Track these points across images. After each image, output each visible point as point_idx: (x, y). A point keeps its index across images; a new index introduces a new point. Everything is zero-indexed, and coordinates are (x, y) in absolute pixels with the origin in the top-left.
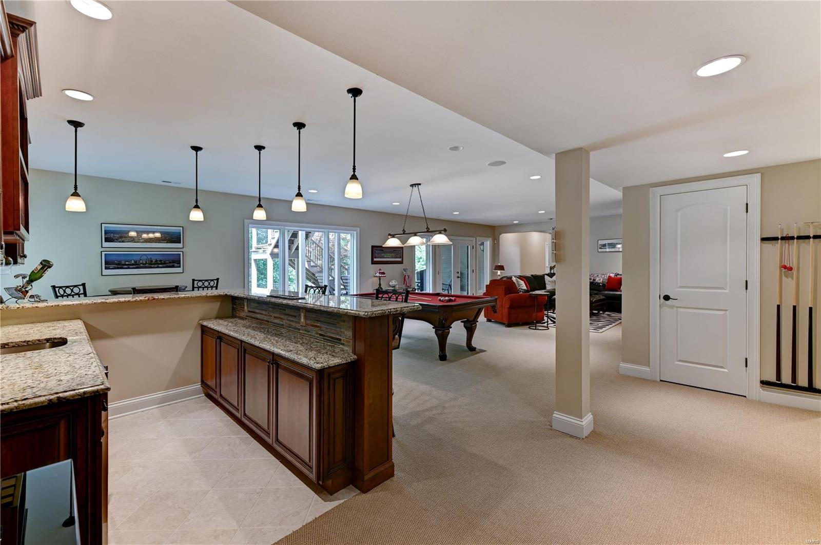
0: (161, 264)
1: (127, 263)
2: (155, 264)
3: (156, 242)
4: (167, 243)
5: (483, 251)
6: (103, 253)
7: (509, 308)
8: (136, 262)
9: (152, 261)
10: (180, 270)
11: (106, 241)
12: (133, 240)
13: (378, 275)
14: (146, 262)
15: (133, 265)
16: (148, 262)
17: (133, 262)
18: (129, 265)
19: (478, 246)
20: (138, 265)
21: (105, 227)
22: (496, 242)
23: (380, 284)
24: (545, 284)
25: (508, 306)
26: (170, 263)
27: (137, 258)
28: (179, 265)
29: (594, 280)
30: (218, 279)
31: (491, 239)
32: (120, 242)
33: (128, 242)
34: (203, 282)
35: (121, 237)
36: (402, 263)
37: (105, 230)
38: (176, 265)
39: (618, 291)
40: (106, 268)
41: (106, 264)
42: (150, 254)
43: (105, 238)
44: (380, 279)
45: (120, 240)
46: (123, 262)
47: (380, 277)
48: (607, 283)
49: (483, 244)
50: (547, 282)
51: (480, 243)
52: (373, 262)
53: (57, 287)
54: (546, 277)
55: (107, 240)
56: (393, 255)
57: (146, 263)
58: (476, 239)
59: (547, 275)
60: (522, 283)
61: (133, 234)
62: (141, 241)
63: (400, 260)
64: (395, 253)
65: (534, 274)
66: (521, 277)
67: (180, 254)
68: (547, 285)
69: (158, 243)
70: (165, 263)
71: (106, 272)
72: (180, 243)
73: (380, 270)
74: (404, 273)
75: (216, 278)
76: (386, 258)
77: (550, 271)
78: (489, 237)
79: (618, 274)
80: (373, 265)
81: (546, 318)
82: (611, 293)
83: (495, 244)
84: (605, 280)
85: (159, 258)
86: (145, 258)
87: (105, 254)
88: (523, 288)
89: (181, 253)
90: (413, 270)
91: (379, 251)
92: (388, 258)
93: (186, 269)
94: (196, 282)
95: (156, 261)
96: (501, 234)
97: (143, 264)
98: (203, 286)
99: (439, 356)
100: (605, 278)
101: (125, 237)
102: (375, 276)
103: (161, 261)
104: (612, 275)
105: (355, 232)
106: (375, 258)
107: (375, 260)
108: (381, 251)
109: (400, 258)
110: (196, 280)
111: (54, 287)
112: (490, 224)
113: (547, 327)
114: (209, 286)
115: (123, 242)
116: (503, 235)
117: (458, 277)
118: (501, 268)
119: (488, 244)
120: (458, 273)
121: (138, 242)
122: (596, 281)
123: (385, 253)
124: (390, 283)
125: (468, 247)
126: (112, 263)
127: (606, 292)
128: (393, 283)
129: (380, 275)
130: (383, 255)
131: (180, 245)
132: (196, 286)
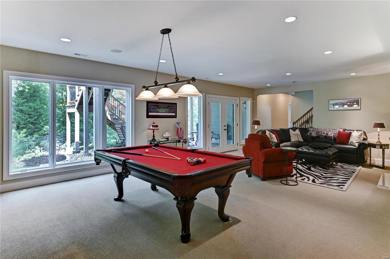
5: (246, 108)
7: (264, 162)
13: (151, 128)
19: (241, 104)
22: (254, 102)
23: (154, 136)
24: (290, 136)
25: (263, 161)
29: (327, 134)
31: (251, 99)
36: (176, 117)
39: (347, 145)
44: (154, 131)
47: (154, 129)
48: (337, 137)
49: (245, 103)
50: (291, 135)
51: (243, 102)
52: (148, 116)
54: (291, 130)
56: (167, 110)
58: (240, 99)
59: (291, 129)
60: (274, 136)
63: (173, 114)
64: (168, 108)
65: (282, 128)
66: (272, 131)
68: (291, 138)
73: (154, 123)
74: (177, 126)
76: (161, 112)
77: (293, 125)
78: (250, 97)
79: (346, 130)
80: (148, 118)
81: (294, 172)
82: (342, 146)
83: (254, 103)
84: (335, 135)
88: (274, 141)
90: (186, 123)
91: (154, 107)
92: (163, 112)
96: (258, 95)
99: (181, 236)
100: (336, 132)
102: (149, 129)
104: (341, 130)
105: (131, 89)
106: (150, 112)
107: (150, 114)
108: (156, 107)
109: (174, 113)
112: (250, 87)
113: (296, 182)
116: (259, 96)
117: (225, 130)
118: (257, 123)
119: (249, 103)
120: (225, 126)
122: (329, 135)
123: (159, 108)
124: (164, 135)
125: (233, 105)
127: (338, 146)
128: (167, 135)
129: (153, 128)
130: (158, 110)
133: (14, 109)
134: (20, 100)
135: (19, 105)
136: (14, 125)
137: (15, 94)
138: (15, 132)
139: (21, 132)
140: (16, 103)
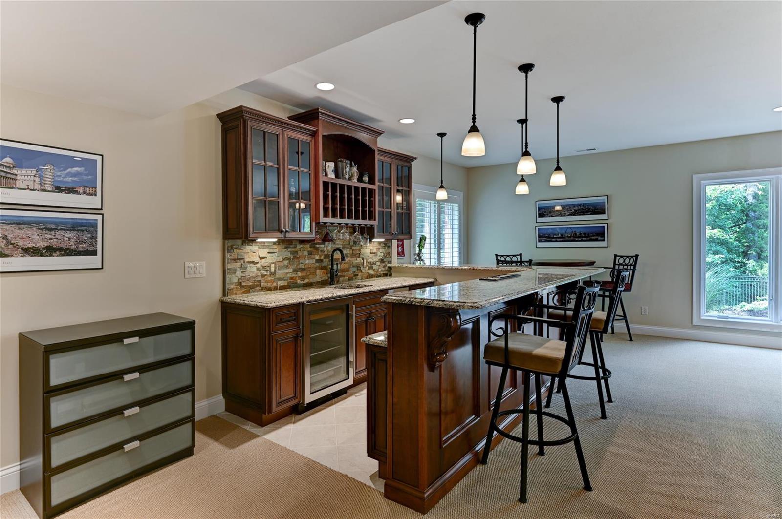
0: (585, 237)
1: (555, 236)
2: (578, 237)
3: (580, 215)
4: (591, 214)
6: (537, 228)
8: (562, 235)
9: (576, 234)
10: (604, 244)
11: (539, 217)
12: (560, 214)
14: (571, 235)
15: (560, 238)
16: (572, 236)
17: (560, 235)
18: (556, 238)
20: (564, 238)
21: (538, 204)
26: (594, 236)
27: (563, 232)
28: (603, 238)
30: (637, 256)
32: (550, 217)
33: (556, 216)
34: (625, 258)
35: (550, 213)
37: (539, 207)
38: (600, 238)
40: (539, 241)
41: (539, 237)
42: (574, 227)
43: (539, 214)
45: (550, 215)
46: (552, 236)
53: (500, 256)
55: (541, 215)
57: (571, 237)
61: (558, 208)
62: (567, 214)
67: (604, 226)
69: (582, 215)
70: (589, 237)
71: (540, 245)
72: (605, 214)
75: (634, 255)
85: (582, 231)
86: (569, 231)
87: (538, 229)
89: (606, 225)
93: (612, 242)
94: (618, 258)
95: (580, 234)
97: (568, 237)
98: (624, 264)
101: (553, 212)
103: (585, 234)
110: (619, 256)
111: (497, 256)
114: (629, 264)
115: (552, 216)
121: (564, 216)
126: (545, 236)
131: (604, 216)
132: (617, 263)
133: (753, 224)
134: (764, 208)
135: (763, 217)
136: (751, 252)
137: (755, 198)
138: (753, 264)
139: (765, 265)
140: (756, 214)
